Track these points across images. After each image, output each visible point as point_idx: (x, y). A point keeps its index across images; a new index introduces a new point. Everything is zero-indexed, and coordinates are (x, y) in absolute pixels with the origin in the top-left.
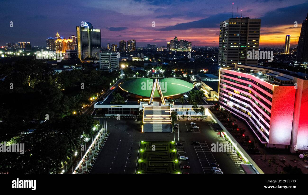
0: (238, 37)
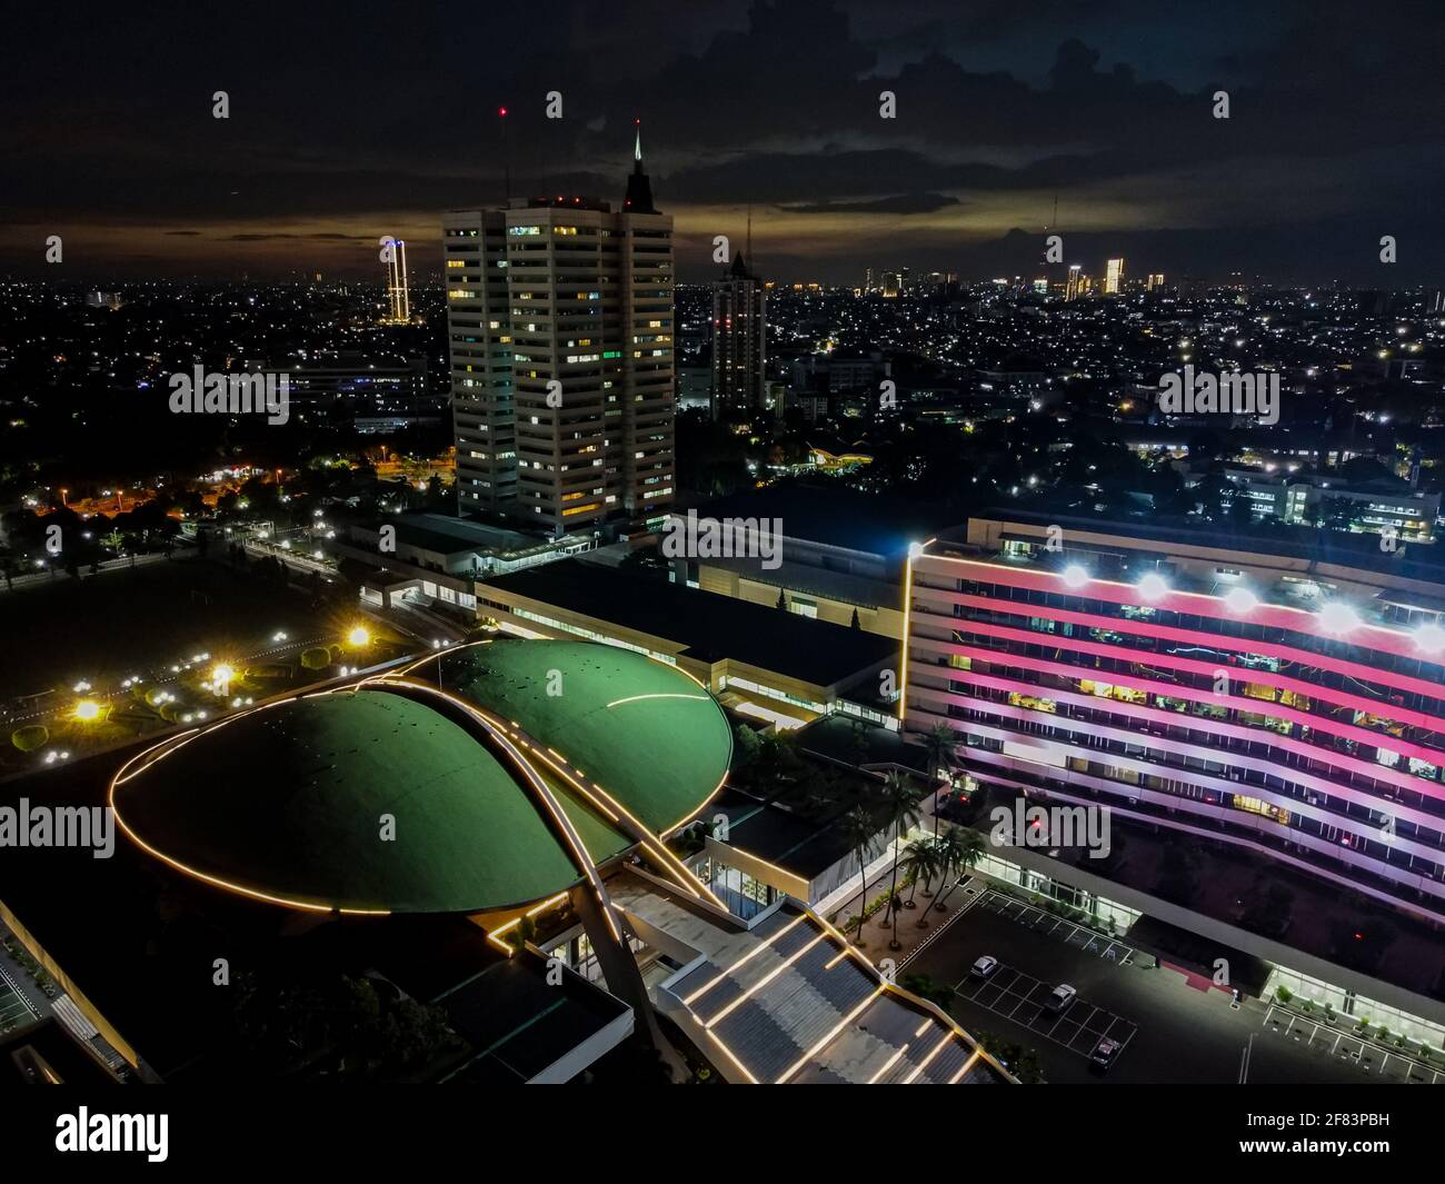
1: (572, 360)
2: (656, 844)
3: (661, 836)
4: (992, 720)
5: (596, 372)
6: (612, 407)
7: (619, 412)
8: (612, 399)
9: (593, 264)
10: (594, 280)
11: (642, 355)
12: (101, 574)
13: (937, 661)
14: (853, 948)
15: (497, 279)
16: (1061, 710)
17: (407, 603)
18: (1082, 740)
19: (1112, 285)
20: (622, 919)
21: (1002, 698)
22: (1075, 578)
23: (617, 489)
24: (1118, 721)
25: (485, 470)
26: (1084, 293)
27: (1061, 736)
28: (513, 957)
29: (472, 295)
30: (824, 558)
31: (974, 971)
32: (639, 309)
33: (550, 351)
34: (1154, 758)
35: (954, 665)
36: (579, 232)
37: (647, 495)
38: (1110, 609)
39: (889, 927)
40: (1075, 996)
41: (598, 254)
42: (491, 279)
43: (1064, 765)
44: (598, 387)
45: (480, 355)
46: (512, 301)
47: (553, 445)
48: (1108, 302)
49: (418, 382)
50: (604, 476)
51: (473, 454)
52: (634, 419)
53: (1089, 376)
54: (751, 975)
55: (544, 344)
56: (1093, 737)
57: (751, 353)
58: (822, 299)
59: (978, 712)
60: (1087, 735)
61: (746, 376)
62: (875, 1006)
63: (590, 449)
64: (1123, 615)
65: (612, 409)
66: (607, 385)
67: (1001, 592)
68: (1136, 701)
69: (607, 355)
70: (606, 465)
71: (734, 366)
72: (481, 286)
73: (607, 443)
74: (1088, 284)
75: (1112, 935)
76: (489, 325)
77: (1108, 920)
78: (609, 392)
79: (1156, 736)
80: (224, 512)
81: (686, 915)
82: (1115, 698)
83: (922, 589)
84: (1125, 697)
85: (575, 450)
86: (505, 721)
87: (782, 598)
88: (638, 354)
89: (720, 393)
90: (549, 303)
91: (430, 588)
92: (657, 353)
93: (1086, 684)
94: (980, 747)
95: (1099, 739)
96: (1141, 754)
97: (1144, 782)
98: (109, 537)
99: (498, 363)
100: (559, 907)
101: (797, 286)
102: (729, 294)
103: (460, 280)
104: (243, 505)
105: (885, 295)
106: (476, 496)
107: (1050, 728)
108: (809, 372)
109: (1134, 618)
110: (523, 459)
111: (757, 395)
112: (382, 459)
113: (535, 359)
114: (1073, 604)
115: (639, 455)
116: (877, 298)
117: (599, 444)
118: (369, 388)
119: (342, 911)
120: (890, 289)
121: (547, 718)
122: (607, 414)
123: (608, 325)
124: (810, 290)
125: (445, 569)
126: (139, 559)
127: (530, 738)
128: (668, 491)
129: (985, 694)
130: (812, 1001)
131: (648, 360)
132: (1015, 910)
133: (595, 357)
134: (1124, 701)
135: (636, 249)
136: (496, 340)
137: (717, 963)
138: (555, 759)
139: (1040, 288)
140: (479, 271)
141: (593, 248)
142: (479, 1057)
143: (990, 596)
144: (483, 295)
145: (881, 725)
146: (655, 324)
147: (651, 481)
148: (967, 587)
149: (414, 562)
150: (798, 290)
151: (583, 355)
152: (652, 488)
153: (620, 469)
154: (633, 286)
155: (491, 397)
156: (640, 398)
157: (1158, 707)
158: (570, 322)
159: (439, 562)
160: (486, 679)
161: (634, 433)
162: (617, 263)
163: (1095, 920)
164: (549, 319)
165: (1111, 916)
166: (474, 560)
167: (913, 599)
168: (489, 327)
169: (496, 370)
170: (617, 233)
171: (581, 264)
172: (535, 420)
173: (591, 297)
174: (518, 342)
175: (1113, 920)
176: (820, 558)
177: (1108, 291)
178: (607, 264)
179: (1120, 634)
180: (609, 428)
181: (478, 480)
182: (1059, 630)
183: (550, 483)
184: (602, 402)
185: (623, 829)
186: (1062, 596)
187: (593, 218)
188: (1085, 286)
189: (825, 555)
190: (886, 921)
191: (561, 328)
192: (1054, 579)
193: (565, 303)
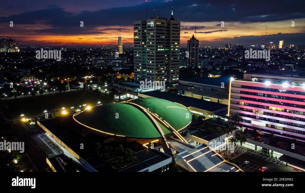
0: (163, 40)
1: (159, 50)
2: (176, 133)
3: (177, 131)
4: (249, 116)
5: (164, 53)
6: (167, 60)
7: (168, 62)
8: (167, 59)
9: (164, 30)
10: (164, 33)
11: (173, 50)
12: (66, 92)
13: (236, 103)
14: (217, 153)
15: (144, 34)
16: (265, 113)
17: (124, 98)
18: (269, 120)
19: (281, 47)
20: (169, 145)
21: (251, 111)
22: (268, 84)
23: (167, 78)
24: (278, 115)
25: (140, 73)
26: (274, 48)
27: (265, 119)
28: (148, 149)
29: (139, 37)
30: (212, 89)
31: (244, 163)
32: (173, 40)
33: (154, 48)
34: (286, 124)
35: (240, 104)
36: (161, 23)
37: (173, 79)
38: (276, 90)
39: (225, 155)
40: (267, 169)
41: (165, 29)
42: (143, 34)
43: (265, 126)
44: (164, 56)
45: (140, 49)
46: (147, 38)
47: (154, 67)
48: (280, 50)
49: (125, 62)
50: (164, 74)
51: (138, 70)
52: (171, 63)
53: (274, 64)
54: (196, 155)
55: (153, 46)
56: (272, 119)
57: (196, 56)
58: (211, 50)
59: (246, 114)
60: (271, 119)
61: (194, 61)
62: (222, 164)
63: (162, 69)
64: (279, 92)
65: (167, 61)
66: (166, 56)
67: (251, 88)
68: (282, 111)
69: (166, 49)
70: (165, 72)
71: (192, 58)
72: (141, 35)
73: (165, 68)
74: (275, 47)
75: (276, 160)
76: (142, 43)
77: (275, 157)
78: (166, 57)
79: (287, 118)
80: (88, 82)
81: (182, 145)
82: (277, 110)
83: (233, 88)
84: (279, 110)
85: (159, 69)
86: (147, 108)
87: (202, 97)
88: (172, 49)
89: (189, 64)
90: (154, 38)
91: (128, 95)
92: (176, 49)
93: (270, 107)
94: (246, 122)
95: (273, 120)
96: (283, 123)
97: (284, 129)
98: (67, 85)
99: (144, 51)
100: (157, 142)
101: (205, 47)
102: (191, 43)
103: (137, 34)
104: (91, 82)
105: (226, 49)
106: (138, 79)
107: (262, 117)
108: (208, 61)
109: (281, 92)
110: (148, 71)
111: (197, 65)
112: (118, 75)
113: (151, 49)
114: (267, 90)
115: (172, 71)
116: (224, 50)
117: (164, 68)
118: (115, 63)
119: (116, 135)
120: (227, 48)
121: (155, 109)
122: (166, 62)
123: (166, 43)
124: (208, 48)
125: (132, 91)
126: (72, 90)
127: (151, 112)
128: (178, 79)
129: (247, 110)
130: (209, 161)
131: (174, 51)
132: (254, 155)
133: (164, 50)
134: (279, 111)
135: (173, 28)
136: (143, 46)
137: (189, 152)
138: (156, 116)
139: (263, 47)
140: (141, 32)
141: (164, 27)
142: (142, 162)
143: (248, 88)
144: (141, 37)
145: (224, 120)
146: (176, 43)
147: (174, 76)
148: (243, 87)
149: (126, 90)
150: (206, 48)
151: (161, 49)
152: (174, 78)
153: (168, 74)
154: (172, 35)
155: (142, 58)
156: (172, 59)
157: (287, 112)
158: (159, 42)
159: (131, 90)
160: (143, 102)
161: (171, 66)
162: (168, 31)
163: (272, 157)
164: (154, 41)
165: (276, 156)
166: (138, 90)
167: (231, 90)
168: (142, 44)
169: (143, 52)
170: (169, 24)
171: (161, 30)
172: (151, 62)
173: (163, 37)
174: (148, 46)
175: (277, 157)
176: (211, 89)
177: (280, 48)
178: (166, 31)
179: (278, 96)
180: (166, 65)
181: (139, 75)
182: (264, 95)
183: (154, 75)
184: (165, 59)
185: (170, 129)
186: (265, 88)
187: (164, 21)
188: (274, 47)
189: (212, 88)
190: (225, 154)
191: (157, 43)
192: (263, 84)
193: (158, 38)
